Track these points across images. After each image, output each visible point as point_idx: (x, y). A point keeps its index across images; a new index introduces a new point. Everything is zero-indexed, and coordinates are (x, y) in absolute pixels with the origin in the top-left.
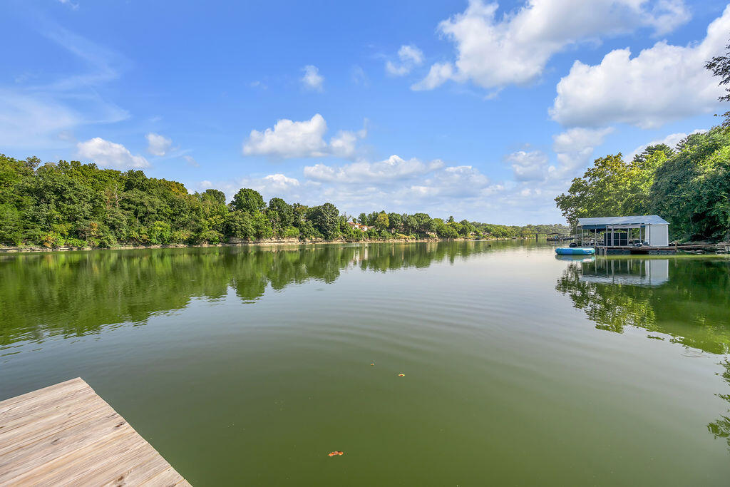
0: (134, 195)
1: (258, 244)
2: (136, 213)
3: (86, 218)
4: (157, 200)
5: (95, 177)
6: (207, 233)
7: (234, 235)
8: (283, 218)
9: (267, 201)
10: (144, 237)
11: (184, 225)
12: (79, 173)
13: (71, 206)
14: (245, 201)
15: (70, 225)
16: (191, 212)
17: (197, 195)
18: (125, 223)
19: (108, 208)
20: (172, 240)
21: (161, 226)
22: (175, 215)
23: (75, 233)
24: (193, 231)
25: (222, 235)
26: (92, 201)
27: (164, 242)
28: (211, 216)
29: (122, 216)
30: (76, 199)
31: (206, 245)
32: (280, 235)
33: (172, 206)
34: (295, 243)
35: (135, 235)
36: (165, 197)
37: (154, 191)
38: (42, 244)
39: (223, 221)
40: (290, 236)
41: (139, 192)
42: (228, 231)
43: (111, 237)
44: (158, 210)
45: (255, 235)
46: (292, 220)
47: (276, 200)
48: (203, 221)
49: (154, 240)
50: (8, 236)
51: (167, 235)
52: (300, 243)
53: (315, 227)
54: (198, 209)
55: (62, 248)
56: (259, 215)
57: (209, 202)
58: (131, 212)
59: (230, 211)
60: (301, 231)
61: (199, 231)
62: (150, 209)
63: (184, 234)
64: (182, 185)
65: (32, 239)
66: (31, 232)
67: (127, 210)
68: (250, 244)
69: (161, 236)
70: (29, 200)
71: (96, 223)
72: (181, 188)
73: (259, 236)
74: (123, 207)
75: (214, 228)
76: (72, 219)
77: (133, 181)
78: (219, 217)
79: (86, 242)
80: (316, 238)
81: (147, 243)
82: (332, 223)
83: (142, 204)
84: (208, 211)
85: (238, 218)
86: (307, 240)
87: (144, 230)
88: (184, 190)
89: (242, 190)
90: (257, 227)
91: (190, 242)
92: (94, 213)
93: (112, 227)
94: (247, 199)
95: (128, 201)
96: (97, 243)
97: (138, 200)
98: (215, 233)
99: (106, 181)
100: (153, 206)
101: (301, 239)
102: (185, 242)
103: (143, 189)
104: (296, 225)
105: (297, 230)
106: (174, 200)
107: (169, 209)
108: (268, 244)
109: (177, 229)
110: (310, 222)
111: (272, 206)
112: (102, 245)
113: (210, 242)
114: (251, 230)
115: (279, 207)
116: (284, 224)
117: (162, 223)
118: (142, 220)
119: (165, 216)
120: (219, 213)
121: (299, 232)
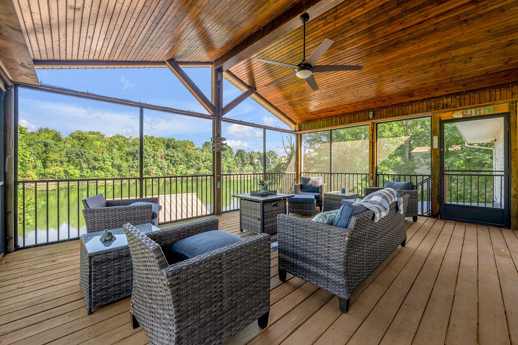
0: (170, 152)
2: (171, 162)
3: (151, 165)
4: (180, 154)
5: (154, 143)
6: (203, 171)
8: (243, 161)
10: (174, 173)
11: (192, 166)
12: (147, 141)
13: (145, 160)
15: (145, 169)
16: (196, 159)
17: (199, 148)
18: (166, 167)
19: (160, 160)
21: (182, 168)
22: (188, 161)
23: (147, 173)
24: (196, 169)
25: (210, 172)
26: (153, 157)
27: (183, 175)
28: (205, 161)
29: (165, 163)
30: (147, 157)
32: (242, 171)
33: (187, 157)
35: (170, 172)
36: (184, 152)
37: (179, 149)
40: (247, 172)
41: (172, 150)
43: (160, 174)
44: (181, 159)
45: (228, 171)
46: (249, 162)
47: (240, 151)
48: (201, 164)
49: (178, 175)
50: (124, 174)
51: (184, 172)
54: (199, 157)
56: (229, 159)
57: (205, 153)
58: (169, 161)
60: (255, 168)
61: (199, 169)
62: (177, 159)
63: (192, 171)
64: (192, 142)
65: (131, 175)
66: (131, 172)
67: (167, 160)
69: (182, 173)
70: (130, 158)
71: (155, 168)
72: (192, 144)
74: (165, 158)
75: (207, 168)
77: (170, 144)
78: (209, 162)
82: (273, 163)
83: (174, 156)
84: (204, 158)
87: (174, 170)
90: (229, 167)
92: (154, 163)
93: (161, 169)
94: (224, 151)
95: (168, 155)
97: (172, 155)
99: (158, 145)
100: (178, 157)
101: (254, 173)
103: (174, 148)
104: (252, 164)
106: (187, 154)
107: (185, 159)
109: (188, 168)
110: (260, 163)
111: (237, 155)
115: (241, 154)
116: (244, 165)
117: (182, 166)
118: (173, 164)
119: (184, 162)
120: (209, 160)
121: (253, 169)
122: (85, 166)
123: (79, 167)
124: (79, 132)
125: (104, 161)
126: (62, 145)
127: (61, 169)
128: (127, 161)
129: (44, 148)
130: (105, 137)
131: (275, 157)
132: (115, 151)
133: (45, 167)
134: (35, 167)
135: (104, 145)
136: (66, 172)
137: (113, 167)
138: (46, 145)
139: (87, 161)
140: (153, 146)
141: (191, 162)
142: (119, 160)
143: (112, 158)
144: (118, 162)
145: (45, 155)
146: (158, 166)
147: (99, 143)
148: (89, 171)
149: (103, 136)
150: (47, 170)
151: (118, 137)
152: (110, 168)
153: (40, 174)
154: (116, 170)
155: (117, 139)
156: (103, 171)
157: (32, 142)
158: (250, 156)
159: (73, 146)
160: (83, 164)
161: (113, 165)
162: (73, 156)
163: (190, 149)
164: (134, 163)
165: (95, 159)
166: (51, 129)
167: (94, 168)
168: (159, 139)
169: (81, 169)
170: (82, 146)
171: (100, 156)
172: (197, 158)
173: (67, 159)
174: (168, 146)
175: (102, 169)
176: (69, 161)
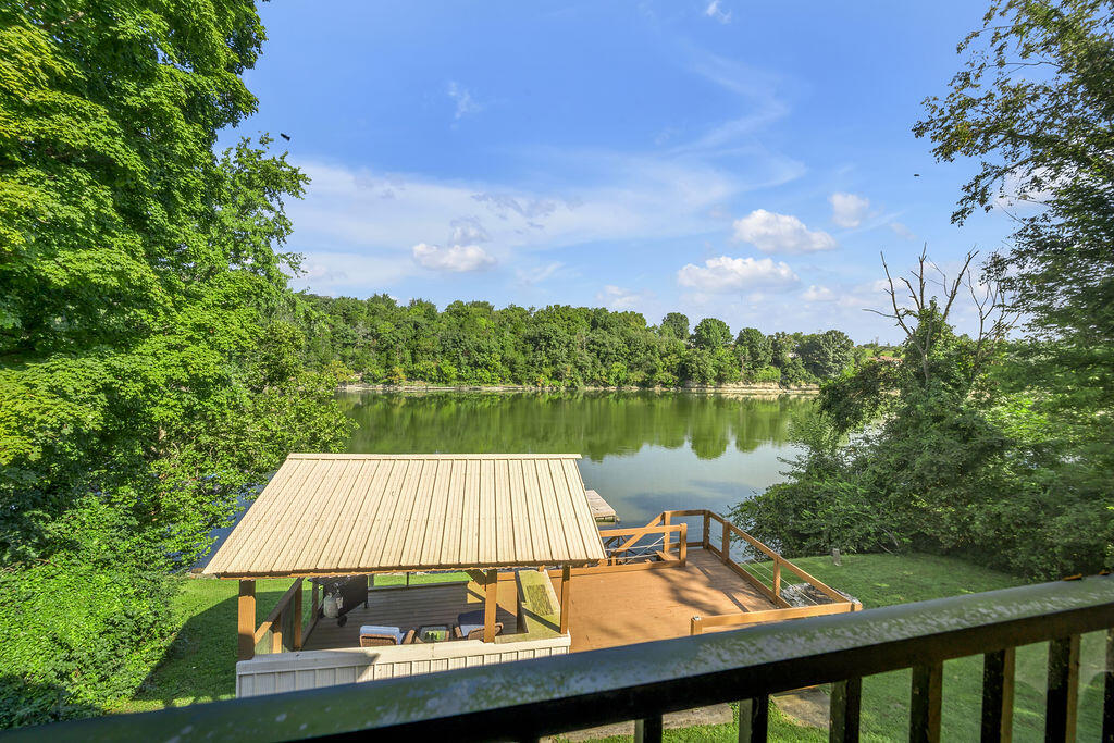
0: (598, 335)
1: (720, 390)
2: (598, 355)
3: (563, 361)
4: (616, 339)
5: (569, 318)
6: (661, 375)
7: (690, 378)
8: (754, 355)
9: (735, 333)
10: (604, 378)
11: (639, 365)
13: (554, 352)
14: (707, 335)
15: (553, 368)
16: (647, 350)
17: (654, 327)
18: (590, 365)
19: (578, 351)
20: (626, 382)
21: (618, 367)
22: (631, 354)
23: (557, 376)
24: (646, 372)
25: (677, 378)
27: (621, 383)
28: (666, 355)
29: (588, 358)
30: (557, 345)
31: (658, 389)
32: (749, 379)
33: (629, 345)
34: (773, 391)
35: (597, 376)
36: (623, 335)
37: (614, 330)
38: (535, 384)
39: (678, 360)
40: (764, 381)
41: (602, 331)
42: (683, 373)
43: (579, 379)
44: (617, 350)
45: (715, 379)
46: (769, 358)
47: (748, 332)
48: (658, 361)
49: (612, 382)
50: (519, 377)
51: (622, 377)
52: (780, 391)
53: (806, 367)
54: (653, 347)
55: (547, 388)
56: (721, 352)
57: (666, 338)
58: (595, 354)
59: (688, 348)
60: (785, 373)
61: (653, 372)
62: (610, 350)
63: (638, 376)
64: (641, 315)
65: (531, 379)
66: (530, 374)
67: (591, 351)
68: (710, 390)
69: (618, 378)
70: (530, 347)
71: (570, 366)
72: (640, 318)
73: (720, 380)
74: (588, 348)
75: (669, 369)
76: (554, 363)
77: (598, 320)
78: (674, 356)
79: (562, 383)
80: (808, 383)
81: (606, 385)
82: (838, 362)
83: (604, 344)
84: (663, 348)
85: (695, 358)
86: (792, 386)
87: (604, 371)
88: (643, 321)
89: (705, 321)
90: (720, 369)
91: (643, 384)
92: (569, 356)
93: (580, 369)
94: (708, 333)
95: (593, 342)
96: (569, 383)
97: (600, 341)
98: (669, 375)
99: (577, 322)
100: (612, 346)
101: (783, 384)
102: (638, 384)
103: (604, 327)
104: (777, 362)
105: (776, 372)
106: (630, 339)
107: (626, 349)
108: (731, 390)
109: (631, 369)
110: (799, 360)
111: (740, 341)
112: (573, 385)
113: (664, 385)
114: (711, 371)
115: (751, 340)
116: (757, 363)
117: (619, 364)
118: (603, 361)
119: (622, 355)
120: (674, 352)
121: (780, 374)
122: (463, 360)
123: (456, 362)
124: (459, 304)
125: (491, 353)
126: (435, 325)
127: (433, 365)
128: (525, 353)
129: (414, 332)
130: (495, 309)
131: (843, 346)
132: (507, 334)
133: (414, 361)
134: (403, 361)
135: (492, 324)
136: (439, 369)
137: (503, 364)
138: (416, 327)
139: (467, 353)
140: (569, 325)
141: (638, 356)
142: (512, 349)
143: (502, 348)
144: (510, 354)
145: (414, 342)
146: (575, 363)
147: (483, 322)
148: (469, 368)
149: (491, 308)
150: (417, 366)
151: (513, 308)
152: (499, 364)
153: (409, 372)
154: (507, 369)
155: (511, 314)
156: (489, 371)
157: (401, 322)
158: (774, 344)
159: (449, 326)
160: (462, 358)
161: (503, 361)
162: (449, 344)
163: (635, 329)
164: (535, 356)
165: (479, 350)
166: (425, 300)
167: (476, 365)
168: (580, 311)
169: (459, 365)
170: (461, 326)
171: (484, 345)
172: (649, 348)
173: (440, 349)
174: (594, 325)
175: (487, 368)
176: (443, 352)
